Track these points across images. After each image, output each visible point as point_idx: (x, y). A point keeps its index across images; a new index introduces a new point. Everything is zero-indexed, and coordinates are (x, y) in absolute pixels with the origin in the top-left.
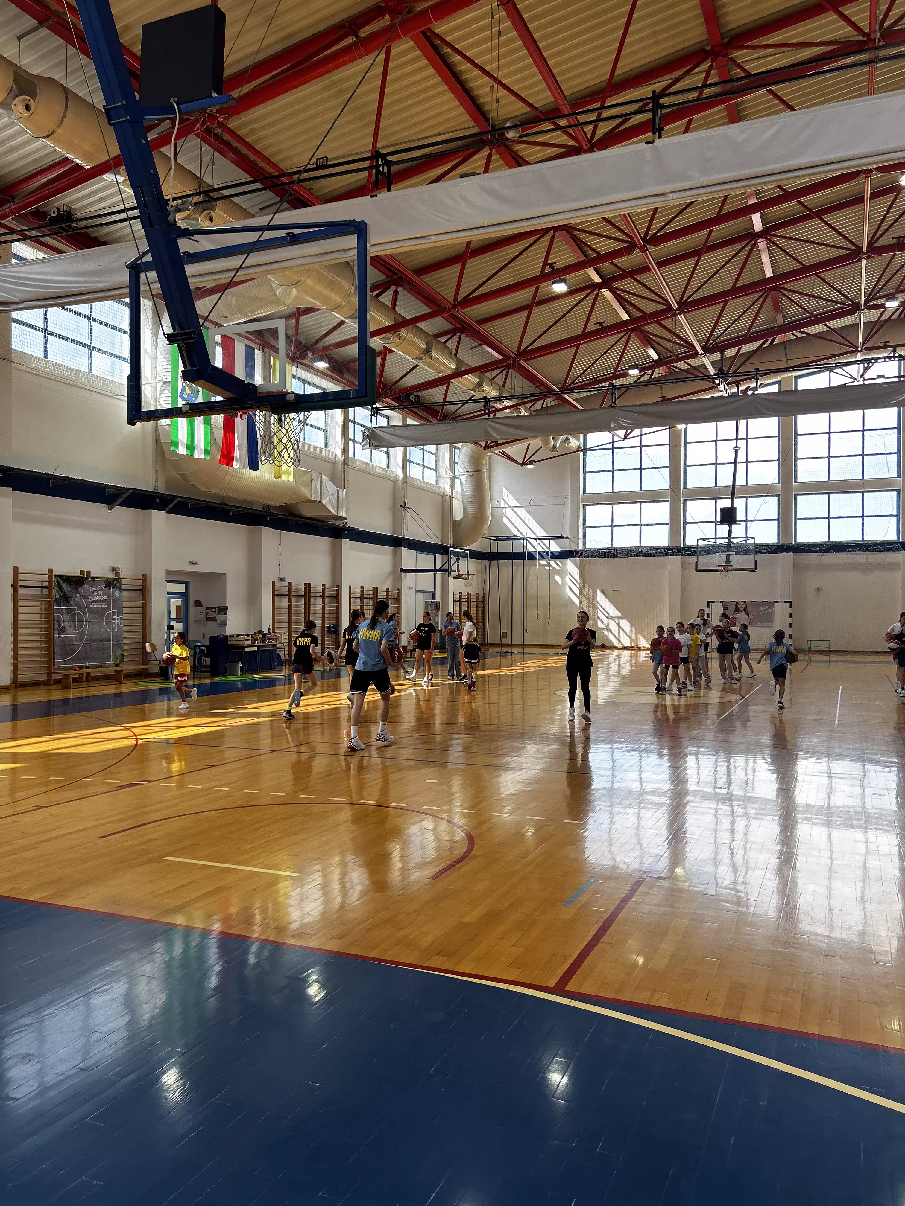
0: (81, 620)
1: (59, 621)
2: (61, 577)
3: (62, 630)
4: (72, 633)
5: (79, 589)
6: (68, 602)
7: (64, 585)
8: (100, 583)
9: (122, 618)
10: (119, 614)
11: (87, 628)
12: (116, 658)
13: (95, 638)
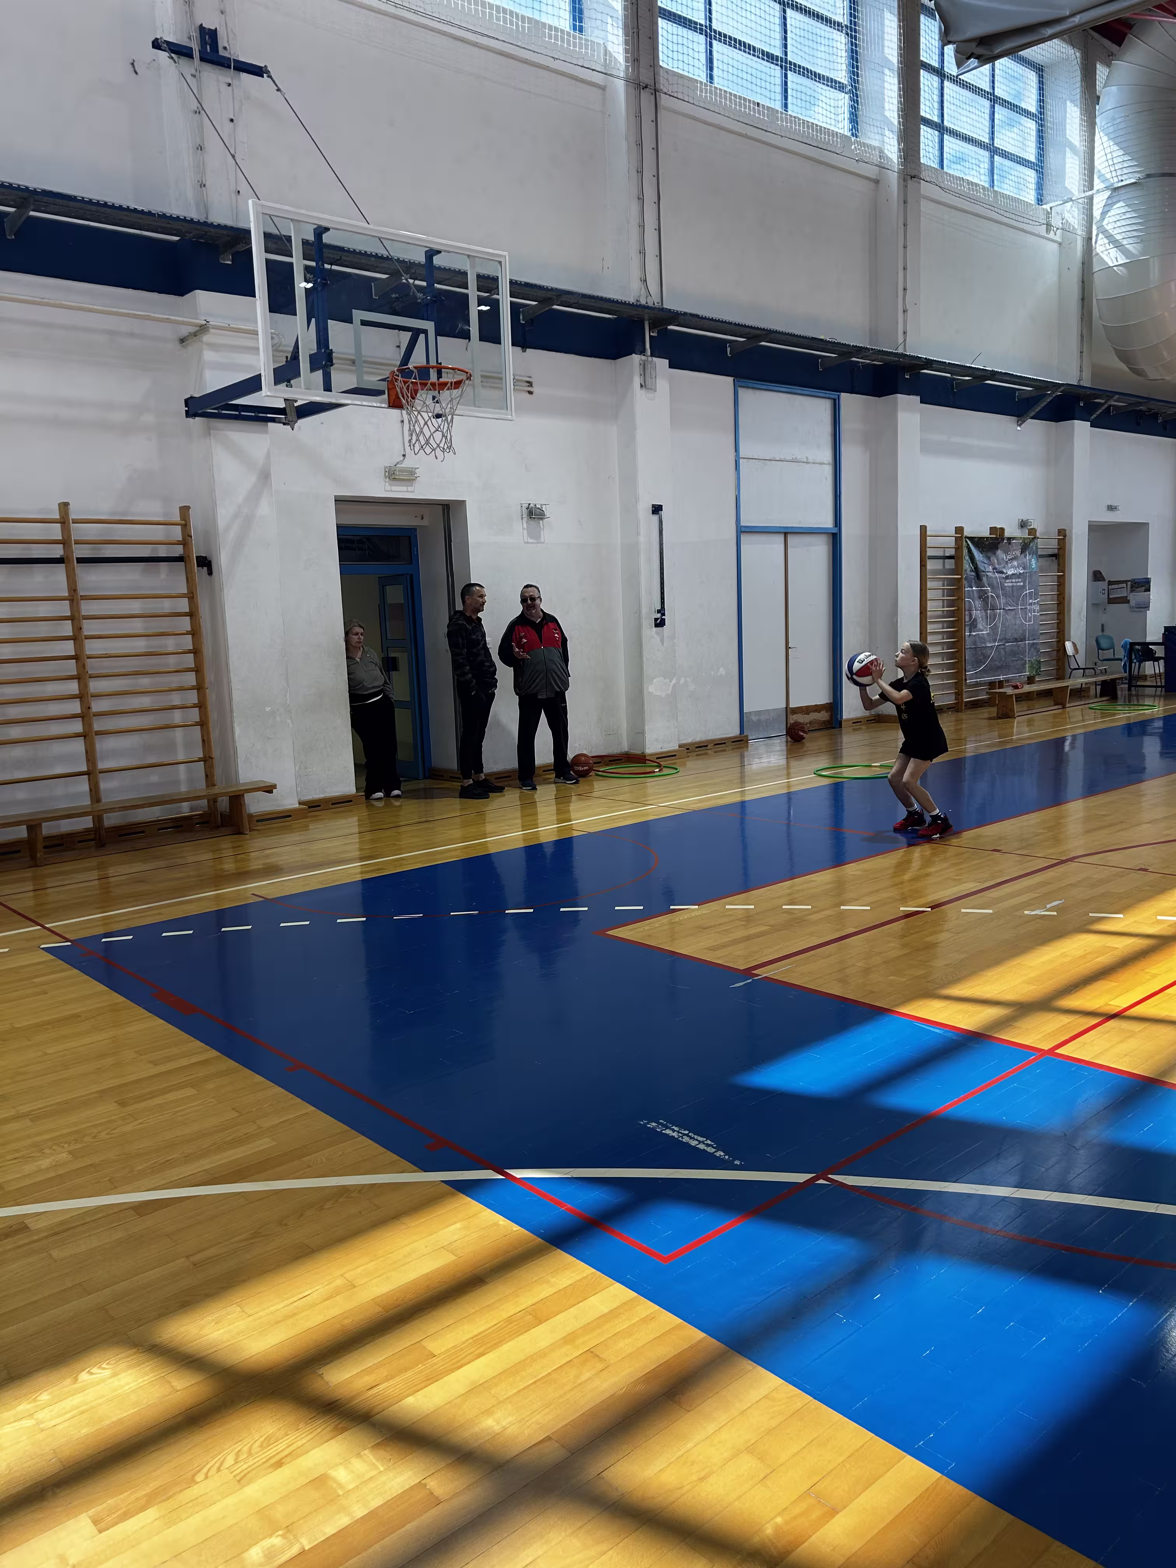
0: (993, 609)
1: (970, 610)
2: (971, 539)
3: (974, 624)
4: (984, 629)
5: (992, 558)
6: (981, 579)
7: (975, 552)
8: (1016, 547)
9: (1039, 603)
10: (1036, 596)
11: (1001, 619)
12: (1032, 667)
13: (1010, 635)
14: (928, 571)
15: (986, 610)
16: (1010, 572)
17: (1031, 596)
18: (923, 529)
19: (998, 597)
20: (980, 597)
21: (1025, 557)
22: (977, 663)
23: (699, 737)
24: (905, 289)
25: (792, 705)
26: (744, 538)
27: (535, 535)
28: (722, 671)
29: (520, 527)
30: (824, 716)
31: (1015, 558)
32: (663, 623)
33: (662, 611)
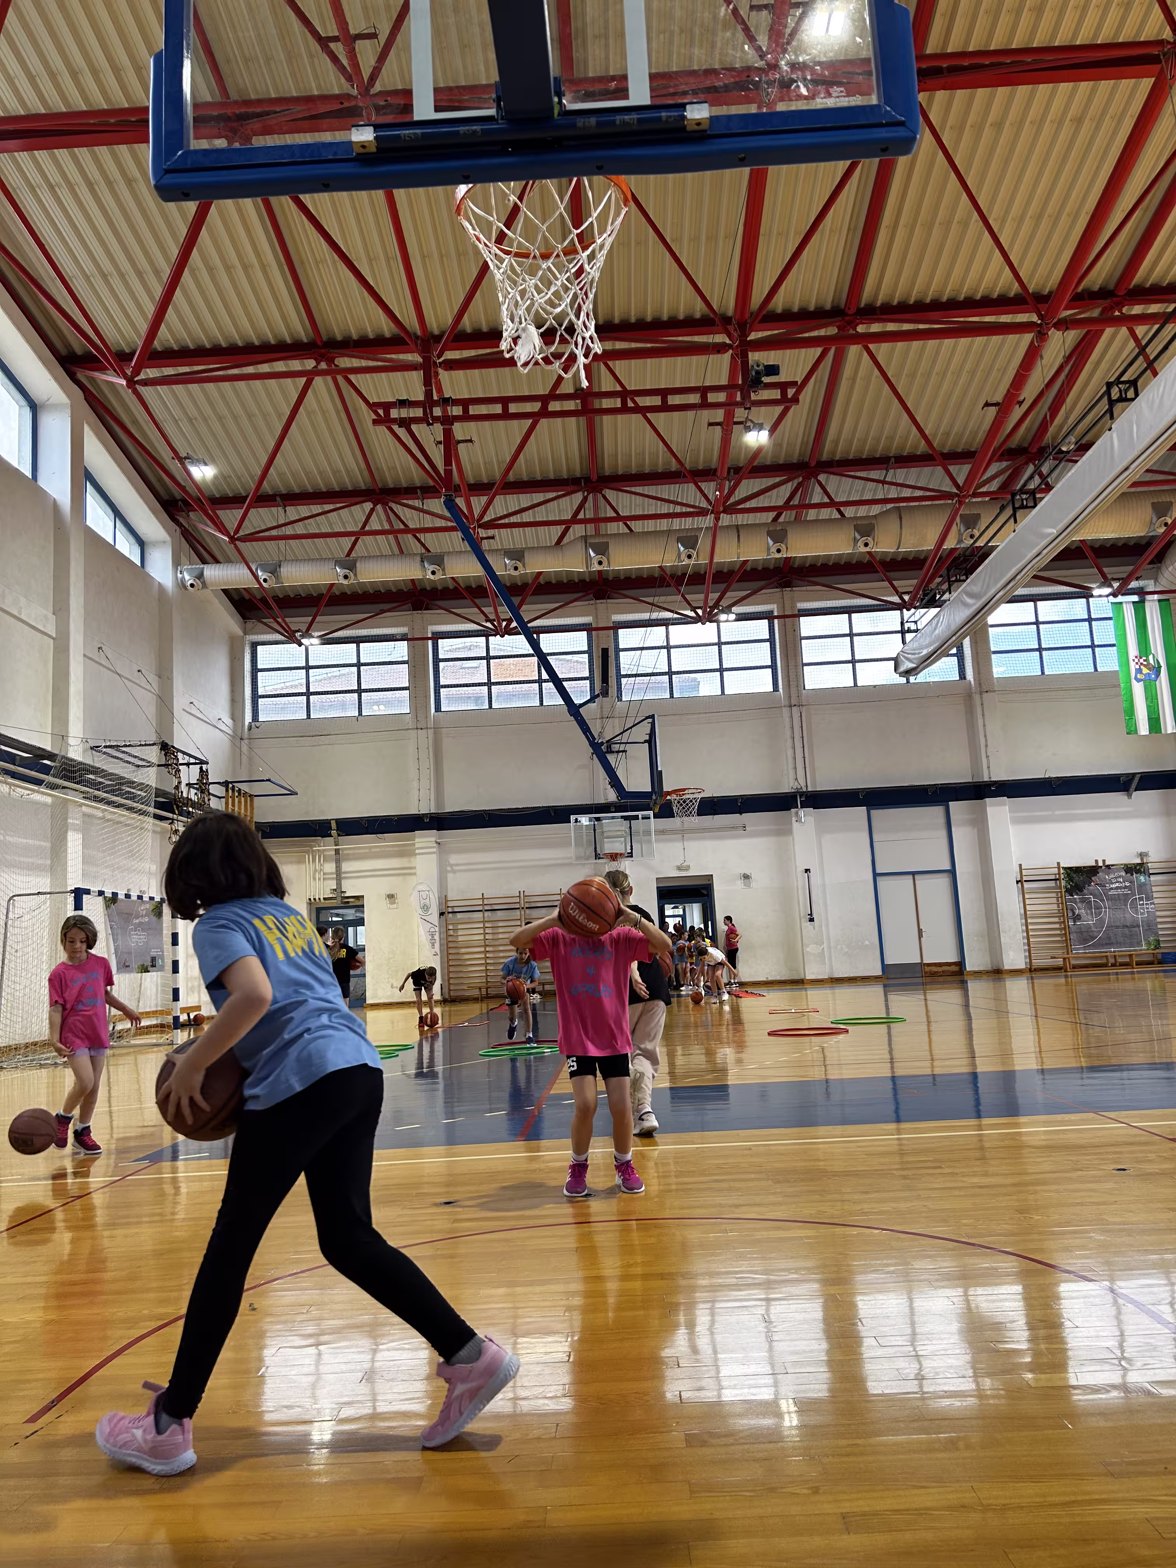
0: (1098, 908)
1: (1073, 911)
2: (1070, 869)
3: (1077, 918)
4: (1089, 920)
5: (1093, 878)
6: (1081, 891)
7: (1075, 876)
8: (1118, 870)
9: (1153, 903)
10: (1148, 899)
11: (1107, 915)
12: (1149, 944)
13: (1118, 924)
14: (1028, 889)
15: (1091, 909)
16: (1114, 886)
17: (1141, 899)
18: (1020, 865)
19: (1102, 900)
20: (1083, 902)
21: (1132, 875)
22: (1084, 941)
23: (852, 975)
24: (986, 746)
25: (925, 962)
26: (878, 878)
27: (749, 886)
28: (867, 943)
29: (740, 883)
30: (954, 968)
31: (1120, 877)
32: (812, 920)
33: (811, 914)
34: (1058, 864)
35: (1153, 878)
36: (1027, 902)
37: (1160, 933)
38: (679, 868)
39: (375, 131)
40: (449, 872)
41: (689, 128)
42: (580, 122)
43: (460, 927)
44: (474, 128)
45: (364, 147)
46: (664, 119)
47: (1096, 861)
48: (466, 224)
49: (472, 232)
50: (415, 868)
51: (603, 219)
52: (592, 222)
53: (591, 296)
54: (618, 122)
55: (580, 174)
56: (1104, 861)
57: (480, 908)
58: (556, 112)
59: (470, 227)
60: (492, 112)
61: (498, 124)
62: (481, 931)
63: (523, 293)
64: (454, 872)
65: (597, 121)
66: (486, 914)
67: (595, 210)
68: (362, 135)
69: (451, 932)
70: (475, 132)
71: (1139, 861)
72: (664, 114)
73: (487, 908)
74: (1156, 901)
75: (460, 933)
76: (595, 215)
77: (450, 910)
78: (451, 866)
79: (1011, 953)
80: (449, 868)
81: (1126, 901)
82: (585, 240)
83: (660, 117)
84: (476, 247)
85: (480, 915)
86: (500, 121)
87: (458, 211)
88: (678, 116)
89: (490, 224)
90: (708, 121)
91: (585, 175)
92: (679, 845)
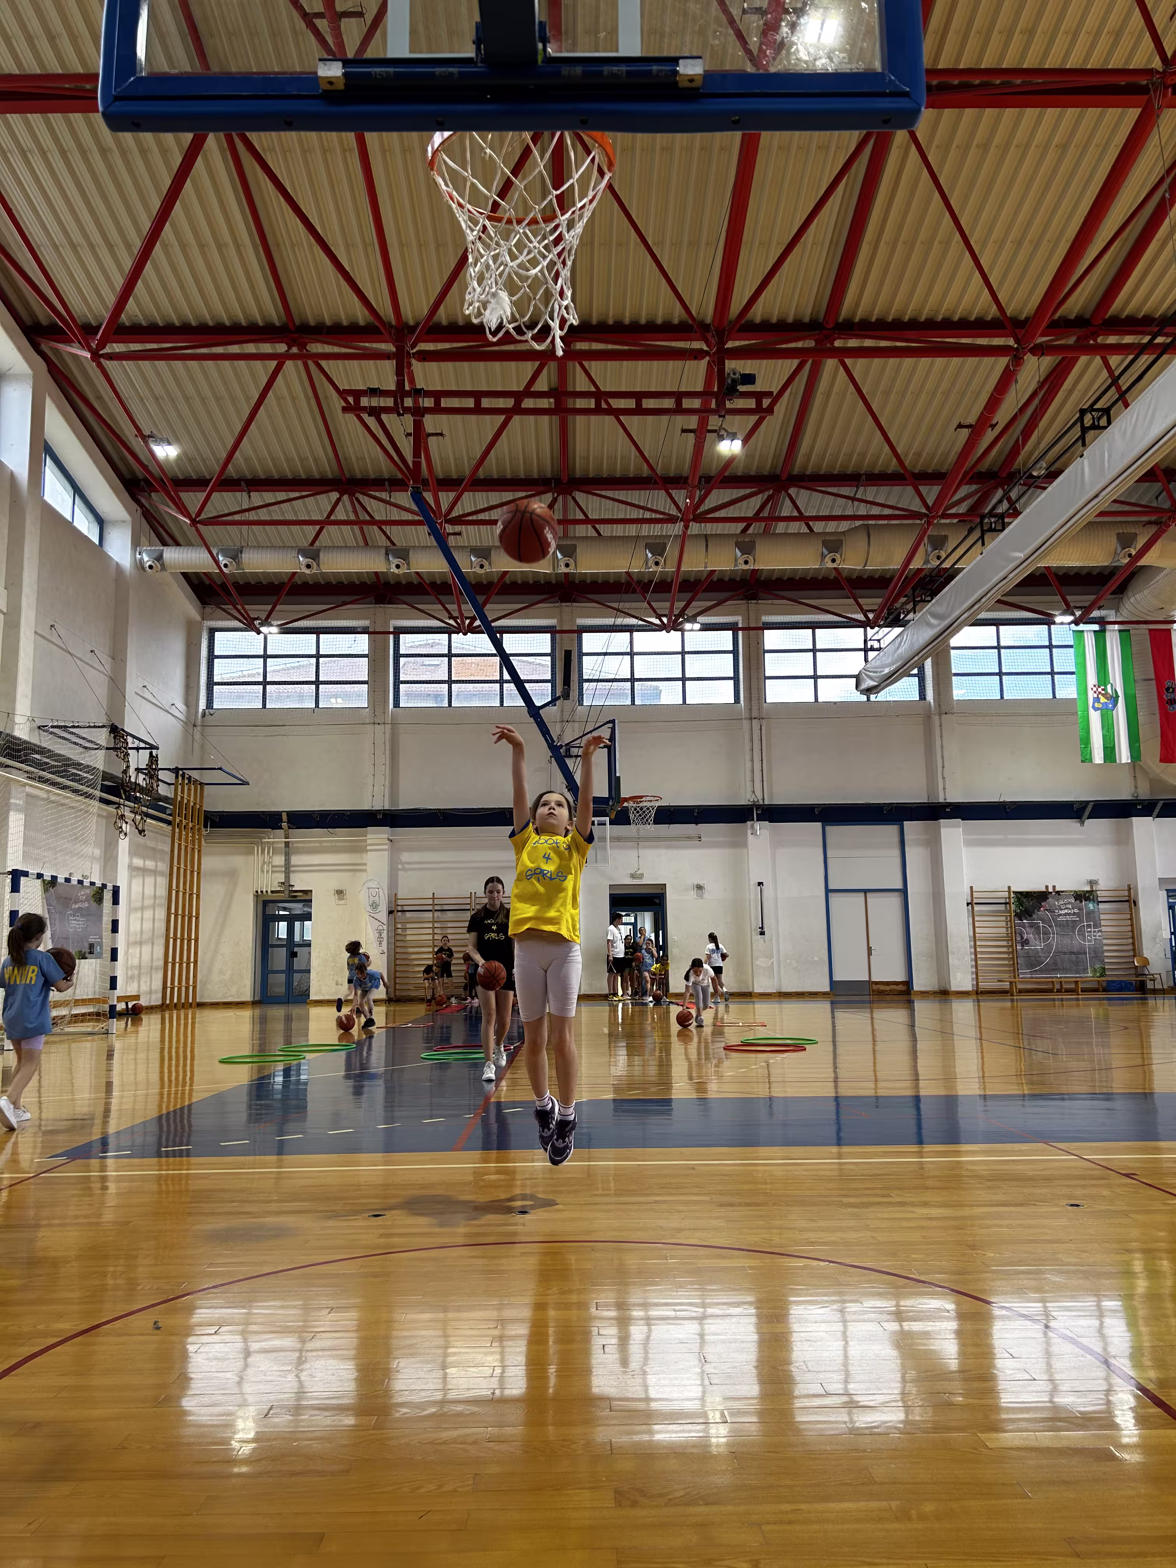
0: (1046, 933)
1: (1021, 935)
2: (1021, 893)
3: (1025, 942)
4: (1037, 945)
5: (1043, 904)
6: (1031, 916)
7: (1025, 900)
8: (1068, 897)
9: (1100, 931)
10: (1095, 926)
11: (1055, 940)
12: (1095, 971)
13: (1066, 950)
14: (978, 911)
15: (1039, 934)
16: (1063, 912)
17: (1089, 926)
18: (971, 888)
19: (1051, 926)
20: (1031, 927)
21: (1081, 902)
22: (1031, 965)
23: (800, 990)
24: (943, 767)
25: (873, 980)
26: (830, 894)
27: (701, 896)
28: (816, 958)
29: (693, 894)
30: (901, 988)
31: (1069, 903)
32: (762, 933)
33: (762, 928)
34: (1009, 888)
35: (1101, 906)
36: (977, 924)
37: (1106, 961)
38: (633, 876)
39: (344, 67)
40: (401, 870)
41: (681, 85)
42: (565, 70)
43: (408, 926)
44: (451, 70)
45: (331, 83)
46: (654, 73)
47: (1047, 887)
48: (440, 181)
49: (444, 187)
50: (365, 864)
51: (584, 181)
52: (572, 185)
53: (569, 264)
54: (605, 73)
55: (563, 128)
56: (1054, 887)
57: (430, 908)
58: (540, 58)
59: (442, 183)
60: (471, 54)
61: (476, 67)
62: (430, 931)
63: (495, 258)
64: (405, 870)
65: (584, 72)
66: (437, 914)
67: (577, 172)
68: (329, 70)
69: (399, 931)
70: (451, 74)
71: (1088, 888)
72: (655, 68)
73: (437, 908)
74: (1103, 929)
75: (408, 932)
76: (577, 176)
77: (399, 908)
78: (403, 863)
79: (959, 976)
80: (400, 866)
81: (1074, 928)
82: (564, 202)
83: (651, 70)
84: (450, 207)
85: (430, 914)
86: (479, 65)
87: (431, 163)
88: (670, 71)
89: (465, 179)
90: (701, 80)
91: (567, 129)
92: (633, 853)
